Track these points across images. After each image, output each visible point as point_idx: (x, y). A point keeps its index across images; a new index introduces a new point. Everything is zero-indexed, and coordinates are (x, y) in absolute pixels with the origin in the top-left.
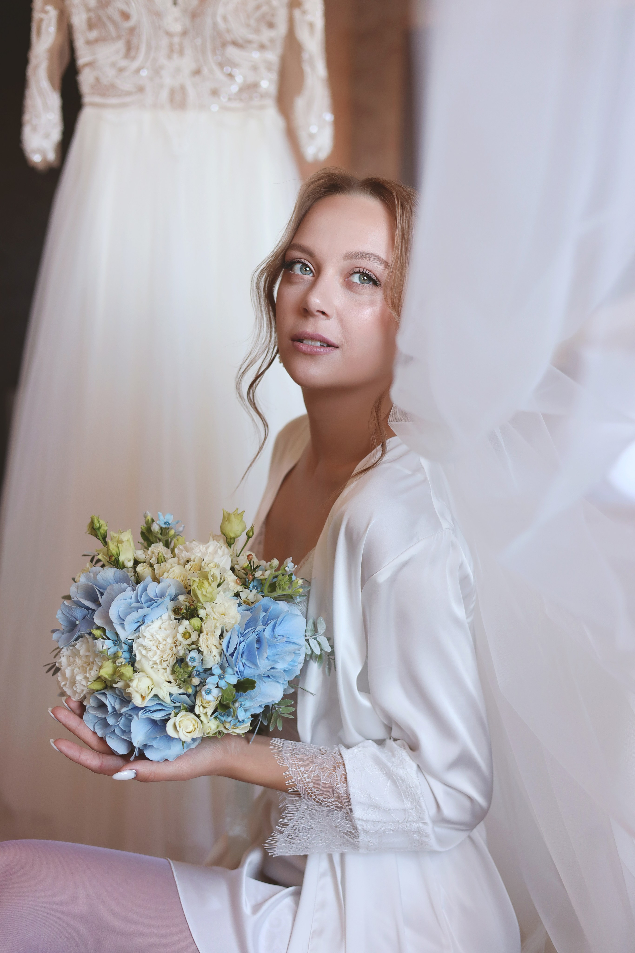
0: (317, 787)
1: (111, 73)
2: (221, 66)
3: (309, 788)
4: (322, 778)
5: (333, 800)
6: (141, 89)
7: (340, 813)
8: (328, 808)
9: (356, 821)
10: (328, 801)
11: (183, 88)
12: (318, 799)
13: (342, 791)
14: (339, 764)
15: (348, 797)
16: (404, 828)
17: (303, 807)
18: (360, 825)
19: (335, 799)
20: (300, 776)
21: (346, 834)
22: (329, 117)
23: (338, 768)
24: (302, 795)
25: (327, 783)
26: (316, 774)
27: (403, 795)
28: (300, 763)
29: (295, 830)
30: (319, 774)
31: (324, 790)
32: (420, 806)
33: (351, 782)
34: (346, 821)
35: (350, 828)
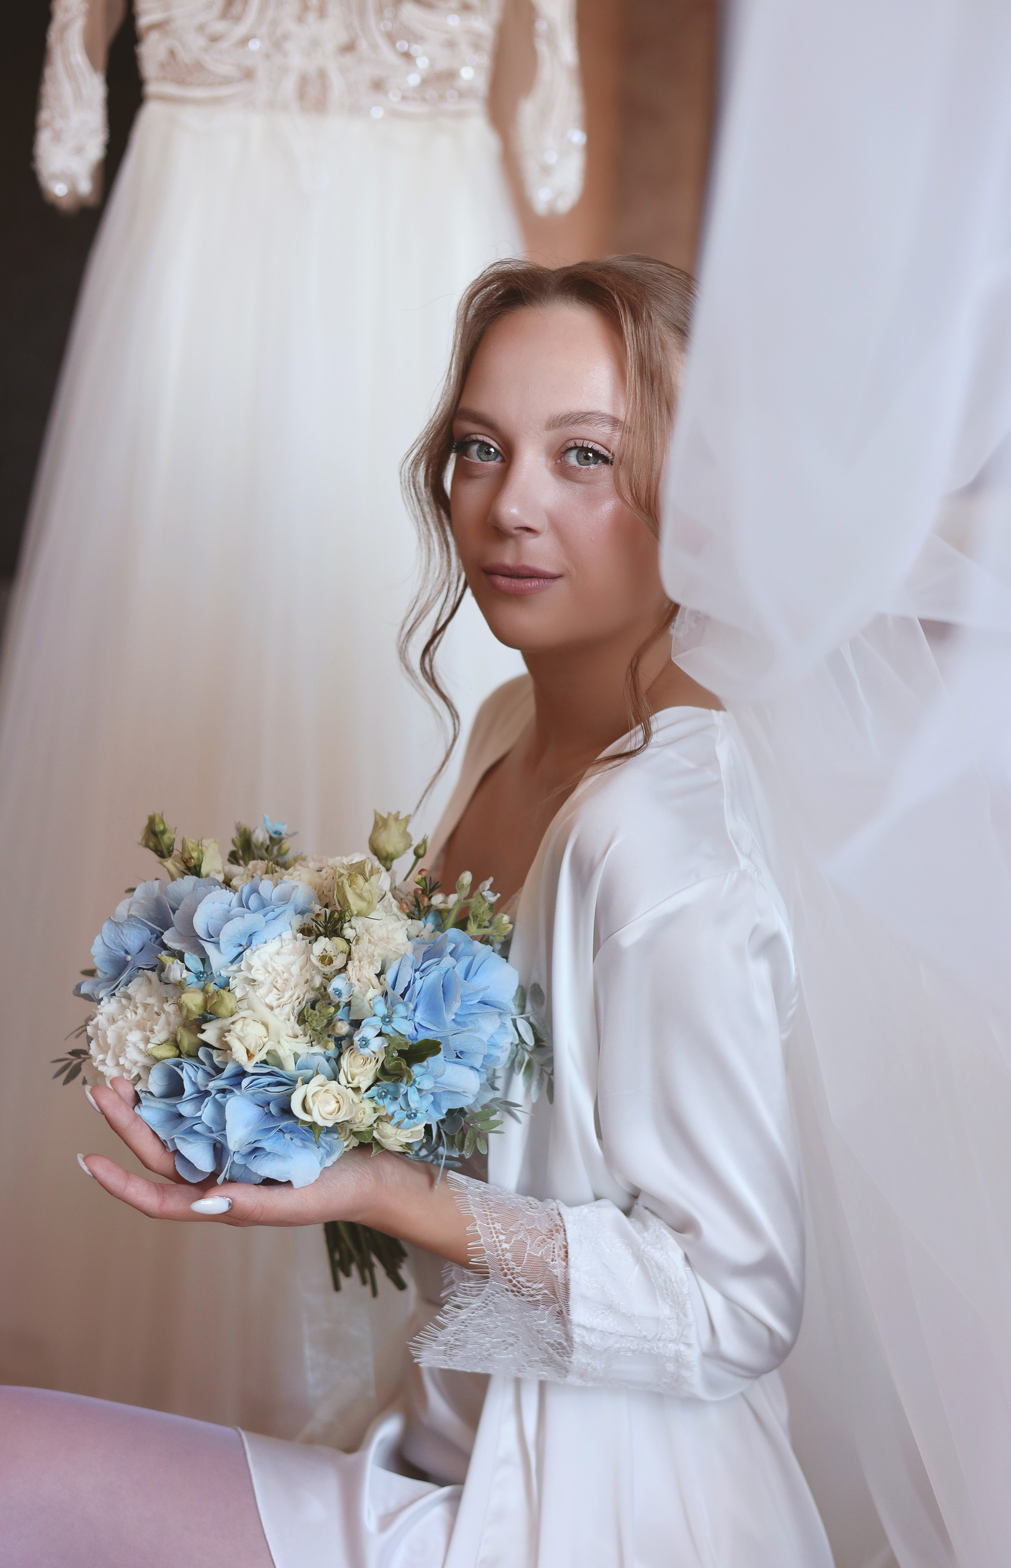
0: (518, 1261)
1: (197, 42)
2: (391, 38)
3: (505, 1260)
4: (528, 1246)
5: (541, 1285)
6: (248, 75)
7: (549, 1310)
8: (530, 1299)
9: (573, 1327)
10: (533, 1287)
11: (322, 75)
12: (516, 1281)
13: (558, 1272)
14: (559, 1227)
15: (566, 1286)
16: (653, 1349)
17: (488, 1290)
18: (579, 1335)
19: (545, 1285)
20: (493, 1237)
21: (552, 1345)
22: (578, 137)
23: (557, 1234)
24: (490, 1270)
25: (536, 1257)
26: (519, 1238)
27: (657, 1293)
28: (495, 1215)
29: (466, 1326)
30: (524, 1239)
31: (530, 1266)
32: (686, 1316)
33: (574, 1258)
34: (556, 1325)
35: (561, 1336)
